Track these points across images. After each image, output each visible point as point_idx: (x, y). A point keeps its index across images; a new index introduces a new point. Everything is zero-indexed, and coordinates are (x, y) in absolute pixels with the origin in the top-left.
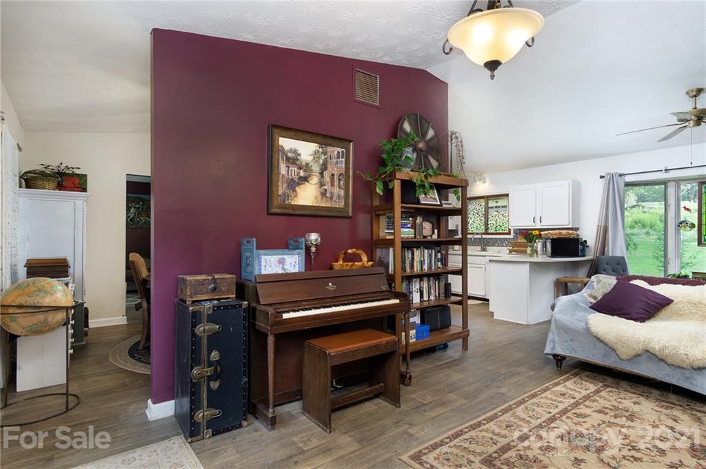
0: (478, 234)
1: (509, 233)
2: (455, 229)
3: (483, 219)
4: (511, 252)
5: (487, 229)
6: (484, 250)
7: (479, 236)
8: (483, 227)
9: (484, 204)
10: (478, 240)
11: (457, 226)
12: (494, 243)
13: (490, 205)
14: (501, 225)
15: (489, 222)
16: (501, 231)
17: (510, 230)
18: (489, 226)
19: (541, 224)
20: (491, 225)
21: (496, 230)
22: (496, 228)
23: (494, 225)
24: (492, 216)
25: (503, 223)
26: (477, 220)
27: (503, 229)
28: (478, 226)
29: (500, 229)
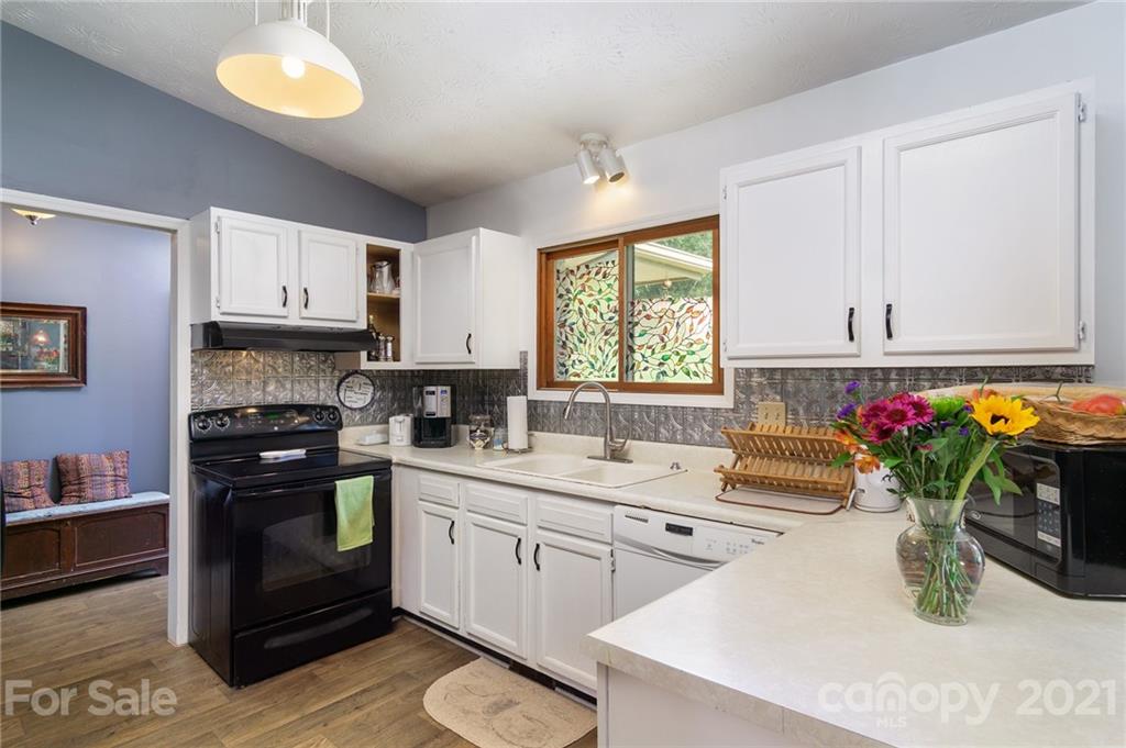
0: (590, 387)
1: (717, 388)
2: (517, 366)
3: (616, 329)
4: (730, 481)
5: (626, 367)
6: (617, 455)
7: (598, 398)
8: (614, 361)
9: (616, 271)
10: (594, 414)
11: (524, 356)
12: (653, 425)
13: (643, 274)
14: (683, 350)
15: (638, 341)
16: (681, 379)
17: (719, 373)
18: (637, 356)
19: (892, 346)
20: (642, 351)
21: (664, 373)
22: (661, 364)
23: (653, 353)
24: (648, 317)
25: (692, 344)
26: (593, 333)
27: (693, 368)
28: (595, 357)
29: (678, 368)
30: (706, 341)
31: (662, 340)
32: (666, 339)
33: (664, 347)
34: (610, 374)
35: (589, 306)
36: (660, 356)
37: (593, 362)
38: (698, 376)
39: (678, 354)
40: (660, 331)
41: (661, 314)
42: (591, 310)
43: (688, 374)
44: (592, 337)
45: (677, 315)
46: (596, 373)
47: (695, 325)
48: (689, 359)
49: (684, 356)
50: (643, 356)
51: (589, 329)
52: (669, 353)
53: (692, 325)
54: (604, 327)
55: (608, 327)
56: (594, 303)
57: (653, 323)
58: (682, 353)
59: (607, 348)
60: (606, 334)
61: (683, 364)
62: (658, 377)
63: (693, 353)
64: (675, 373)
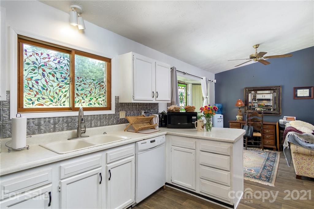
0: (50, 110)
1: (109, 108)
18: (80, 97)
19: (157, 99)
20: (82, 96)
21: (91, 104)
22: (89, 101)
23: (87, 97)
24: (85, 84)
25: (100, 95)
26: (52, 86)
27: (100, 102)
28: (53, 97)
29: (96, 102)
30: (104, 94)
31: (90, 92)
32: (92, 93)
33: (91, 95)
34: (62, 104)
35: (50, 73)
36: (89, 98)
37: (52, 99)
38: (102, 105)
39: (96, 98)
40: (89, 89)
41: (90, 84)
42: (51, 76)
43: (99, 104)
44: (52, 88)
45: (95, 85)
46: (54, 104)
47: (101, 89)
48: (99, 99)
49: (98, 99)
50: (83, 98)
51: (50, 84)
52: (93, 97)
53: (100, 89)
54: (58, 84)
55: (60, 85)
56: (53, 73)
57: (87, 86)
58: (97, 98)
59: (60, 94)
60: (60, 87)
61: (97, 101)
62: (88, 105)
63: (101, 98)
64: (95, 104)
